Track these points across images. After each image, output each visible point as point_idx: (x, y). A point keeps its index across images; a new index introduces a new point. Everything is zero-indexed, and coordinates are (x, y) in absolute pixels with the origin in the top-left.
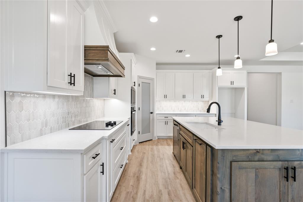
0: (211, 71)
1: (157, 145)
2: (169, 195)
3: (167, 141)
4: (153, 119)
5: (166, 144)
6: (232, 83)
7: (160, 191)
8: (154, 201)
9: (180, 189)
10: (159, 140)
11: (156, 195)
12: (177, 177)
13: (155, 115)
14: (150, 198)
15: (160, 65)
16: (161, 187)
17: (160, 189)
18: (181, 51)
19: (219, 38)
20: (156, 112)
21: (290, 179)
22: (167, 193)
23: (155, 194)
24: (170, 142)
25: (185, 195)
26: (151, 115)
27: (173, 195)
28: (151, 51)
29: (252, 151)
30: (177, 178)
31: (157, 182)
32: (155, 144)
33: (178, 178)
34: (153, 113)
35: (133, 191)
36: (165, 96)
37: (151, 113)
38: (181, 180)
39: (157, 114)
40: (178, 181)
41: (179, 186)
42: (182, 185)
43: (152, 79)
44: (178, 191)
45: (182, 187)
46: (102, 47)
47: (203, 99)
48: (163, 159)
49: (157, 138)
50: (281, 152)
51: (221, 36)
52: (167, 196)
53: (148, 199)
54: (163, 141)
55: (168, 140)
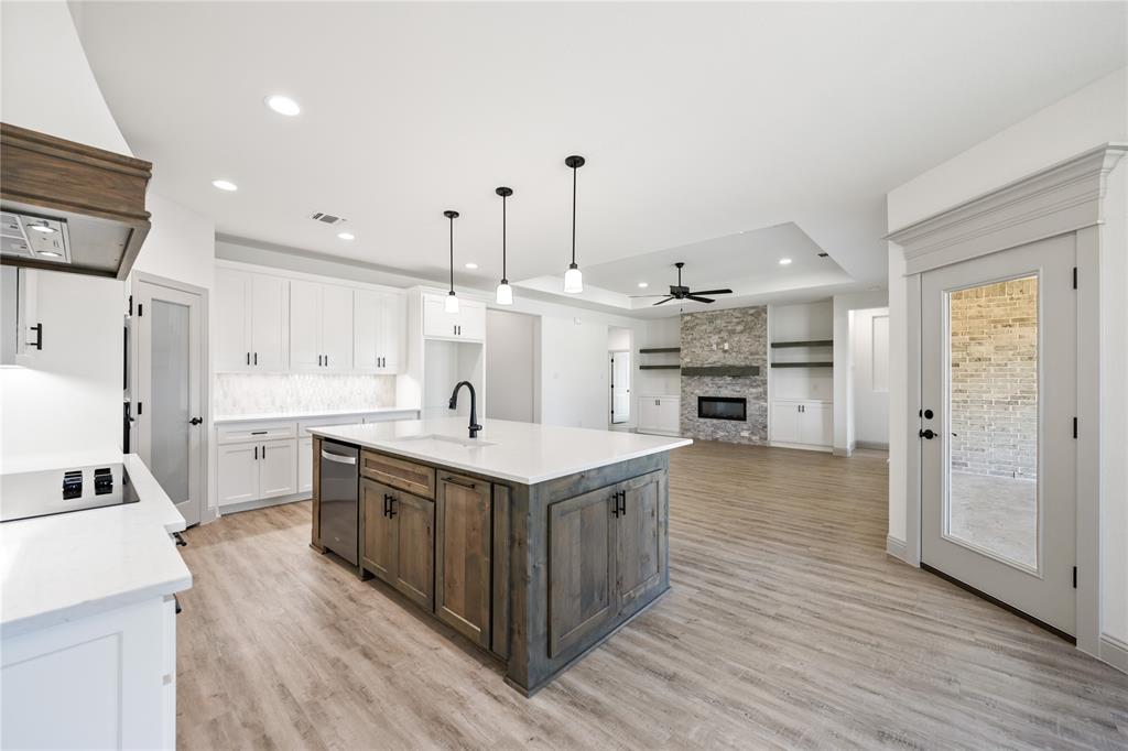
0: (403, 291)
1: (232, 539)
2: (370, 659)
3: (266, 515)
4: (204, 446)
5: (268, 525)
6: (457, 330)
7: (336, 662)
8: (332, 694)
9: (393, 630)
10: (229, 519)
11: (328, 677)
12: (365, 606)
13: (211, 426)
14: (314, 693)
15: (229, 243)
16: (333, 650)
17: (333, 656)
18: (330, 219)
19: (451, 217)
20: (215, 416)
21: (621, 512)
22: (361, 657)
23: (324, 676)
24: (278, 515)
25: (412, 638)
26: (195, 429)
27: (381, 654)
28: (216, 188)
29: (575, 478)
30: (366, 609)
31: (310, 643)
32: (220, 534)
33: (370, 607)
34: (200, 421)
35: (235, 708)
36: (252, 359)
37: (195, 422)
38: (382, 608)
39: (218, 424)
40: (373, 614)
41: (383, 624)
42: (392, 617)
43: (200, 293)
44: (389, 638)
45: (393, 623)
46: (108, 156)
47: (382, 371)
48: (285, 574)
49: (218, 516)
50: (607, 470)
51: (457, 214)
52: (365, 664)
53: (307, 700)
54: (252, 520)
55: (267, 511)
